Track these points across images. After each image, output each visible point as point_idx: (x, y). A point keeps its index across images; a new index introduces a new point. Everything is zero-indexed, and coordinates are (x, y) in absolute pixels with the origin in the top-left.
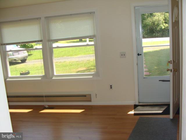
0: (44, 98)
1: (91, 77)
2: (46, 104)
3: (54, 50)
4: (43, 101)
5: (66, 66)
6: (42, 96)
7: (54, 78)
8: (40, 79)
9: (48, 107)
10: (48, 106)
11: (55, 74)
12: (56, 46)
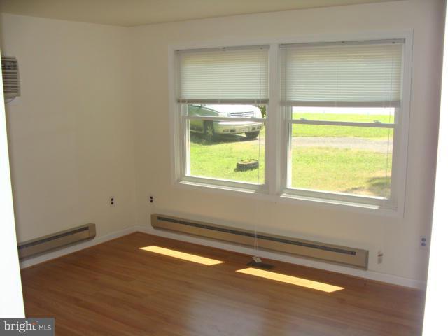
0: (256, 239)
1: (376, 207)
2: (258, 254)
3: (294, 126)
4: (252, 246)
5: (348, 161)
6: (251, 235)
7: (284, 196)
8: (252, 192)
9: (260, 261)
10: (262, 259)
11: (290, 185)
12: (298, 118)
